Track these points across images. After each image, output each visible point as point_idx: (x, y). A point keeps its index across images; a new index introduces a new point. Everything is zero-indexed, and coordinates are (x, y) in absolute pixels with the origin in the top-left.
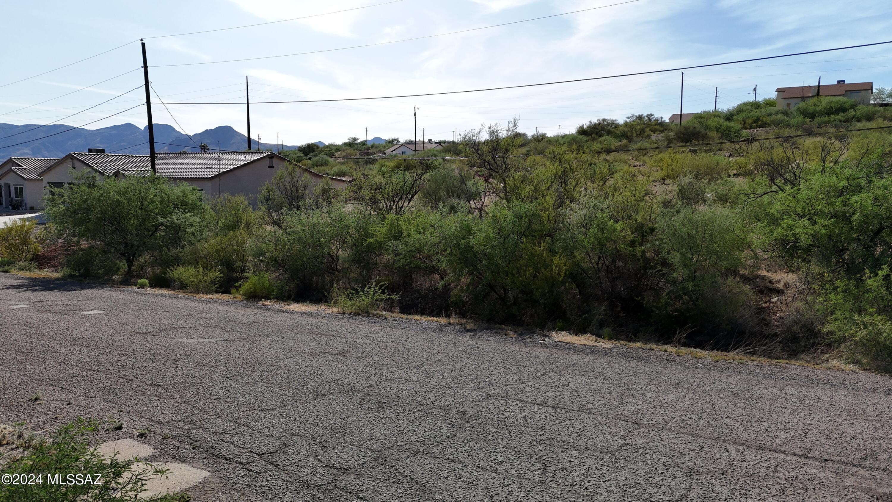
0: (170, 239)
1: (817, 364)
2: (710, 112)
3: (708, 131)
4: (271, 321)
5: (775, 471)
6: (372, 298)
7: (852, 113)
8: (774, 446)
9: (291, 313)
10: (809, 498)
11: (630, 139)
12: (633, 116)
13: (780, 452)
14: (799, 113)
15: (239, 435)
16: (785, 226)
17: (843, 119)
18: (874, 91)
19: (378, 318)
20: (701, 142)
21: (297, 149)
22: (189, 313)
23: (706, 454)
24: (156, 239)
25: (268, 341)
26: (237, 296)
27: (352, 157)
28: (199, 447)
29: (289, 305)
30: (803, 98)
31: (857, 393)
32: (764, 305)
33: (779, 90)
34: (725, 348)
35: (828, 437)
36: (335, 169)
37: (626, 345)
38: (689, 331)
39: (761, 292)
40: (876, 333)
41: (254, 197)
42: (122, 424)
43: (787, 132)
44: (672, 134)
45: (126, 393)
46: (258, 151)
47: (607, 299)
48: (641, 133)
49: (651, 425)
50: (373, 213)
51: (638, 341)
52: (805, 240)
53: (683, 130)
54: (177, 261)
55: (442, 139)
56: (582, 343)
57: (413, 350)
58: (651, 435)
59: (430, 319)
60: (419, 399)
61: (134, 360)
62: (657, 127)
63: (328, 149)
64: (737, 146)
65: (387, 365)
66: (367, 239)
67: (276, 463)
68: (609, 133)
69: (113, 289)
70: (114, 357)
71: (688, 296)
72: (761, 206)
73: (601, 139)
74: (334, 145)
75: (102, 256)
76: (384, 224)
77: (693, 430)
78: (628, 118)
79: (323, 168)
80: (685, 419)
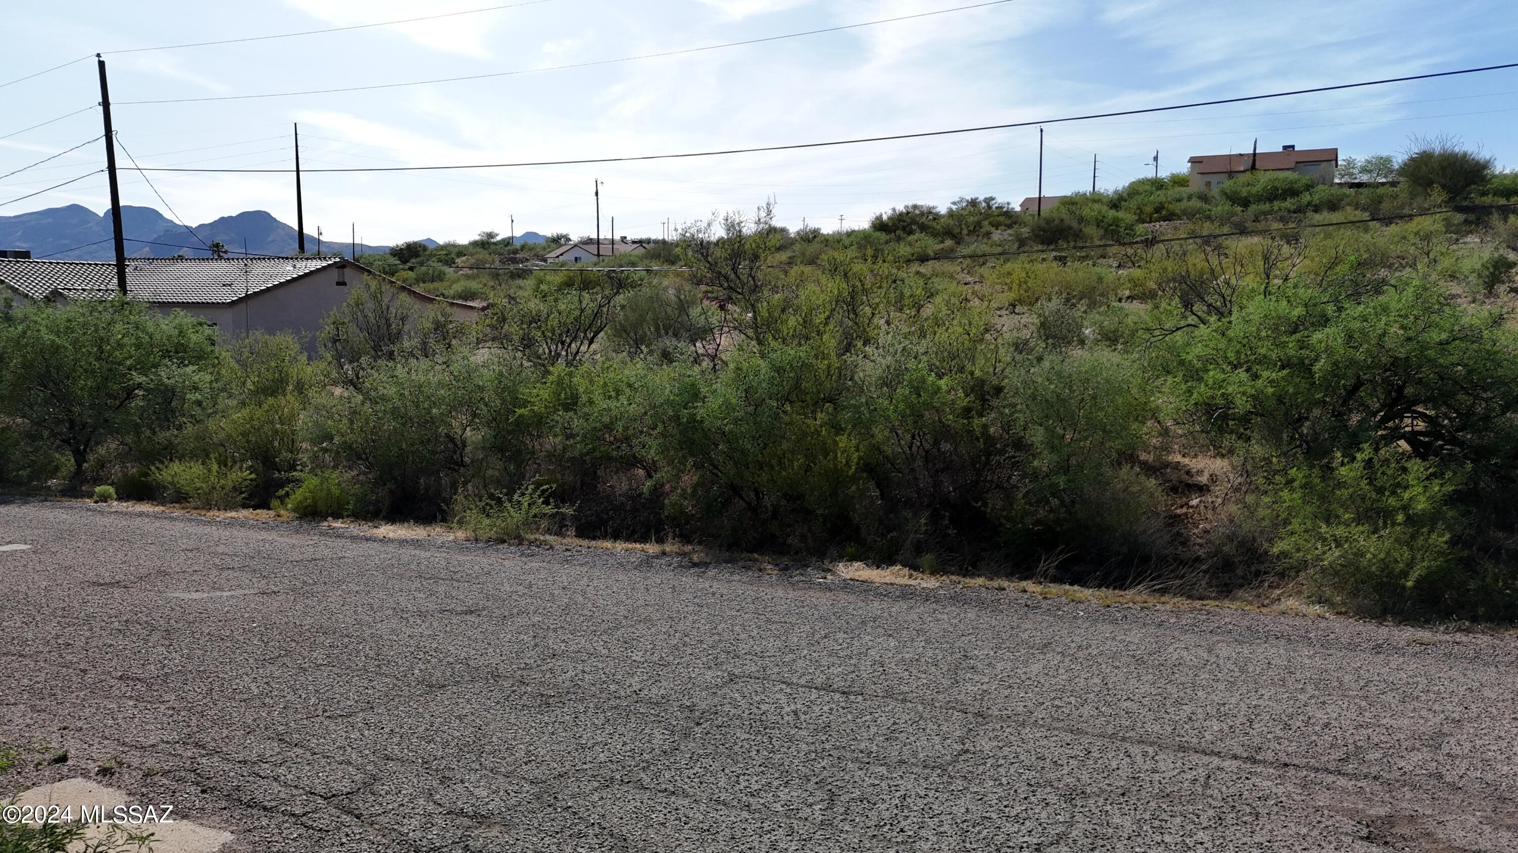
0: (155, 412)
1: (1264, 606)
2: (1085, 194)
3: (1083, 225)
4: (344, 557)
5: (1206, 786)
6: (527, 512)
7: (1306, 198)
8: (1203, 745)
9: (381, 541)
10: (1261, 829)
11: (958, 239)
12: (962, 200)
13: (1213, 753)
14: (1224, 197)
15: (288, 764)
16: (1211, 382)
17: (1293, 208)
18: (1340, 163)
19: (538, 547)
20: (1072, 244)
21: (387, 251)
22: (191, 544)
23: (1096, 762)
24: (129, 413)
25: (340, 592)
26: (282, 512)
27: (487, 266)
28: (213, 789)
29: (376, 527)
30: (1231, 174)
31: (1329, 652)
32: (1178, 511)
33: (1194, 161)
34: (1119, 583)
35: (1287, 727)
36: (458, 287)
37: (959, 583)
38: (1062, 557)
39: (1174, 489)
40: (1355, 554)
41: (310, 336)
42: (67, 751)
43: (1207, 228)
44: (1025, 231)
45: (73, 695)
46: (318, 256)
47: (928, 506)
48: (976, 230)
49: (1005, 717)
50: (526, 364)
51: (979, 576)
52: (1242, 405)
53: (1043, 224)
54: (169, 452)
55: (644, 236)
56: (887, 580)
57: (601, 601)
58: (1005, 734)
59: (630, 546)
60: (613, 687)
61: (88, 634)
62: (1001, 219)
63: (444, 252)
64: (1130, 251)
65: (555, 630)
66: (516, 410)
67: (357, 812)
68: (923, 228)
69: (49, 504)
70: (52, 628)
71: (1058, 498)
72: (1170, 349)
73: (911, 238)
74: (454, 246)
75: (27, 443)
76: (545, 383)
77: (1073, 723)
78: (954, 203)
79: (436, 285)
80: (1060, 704)
